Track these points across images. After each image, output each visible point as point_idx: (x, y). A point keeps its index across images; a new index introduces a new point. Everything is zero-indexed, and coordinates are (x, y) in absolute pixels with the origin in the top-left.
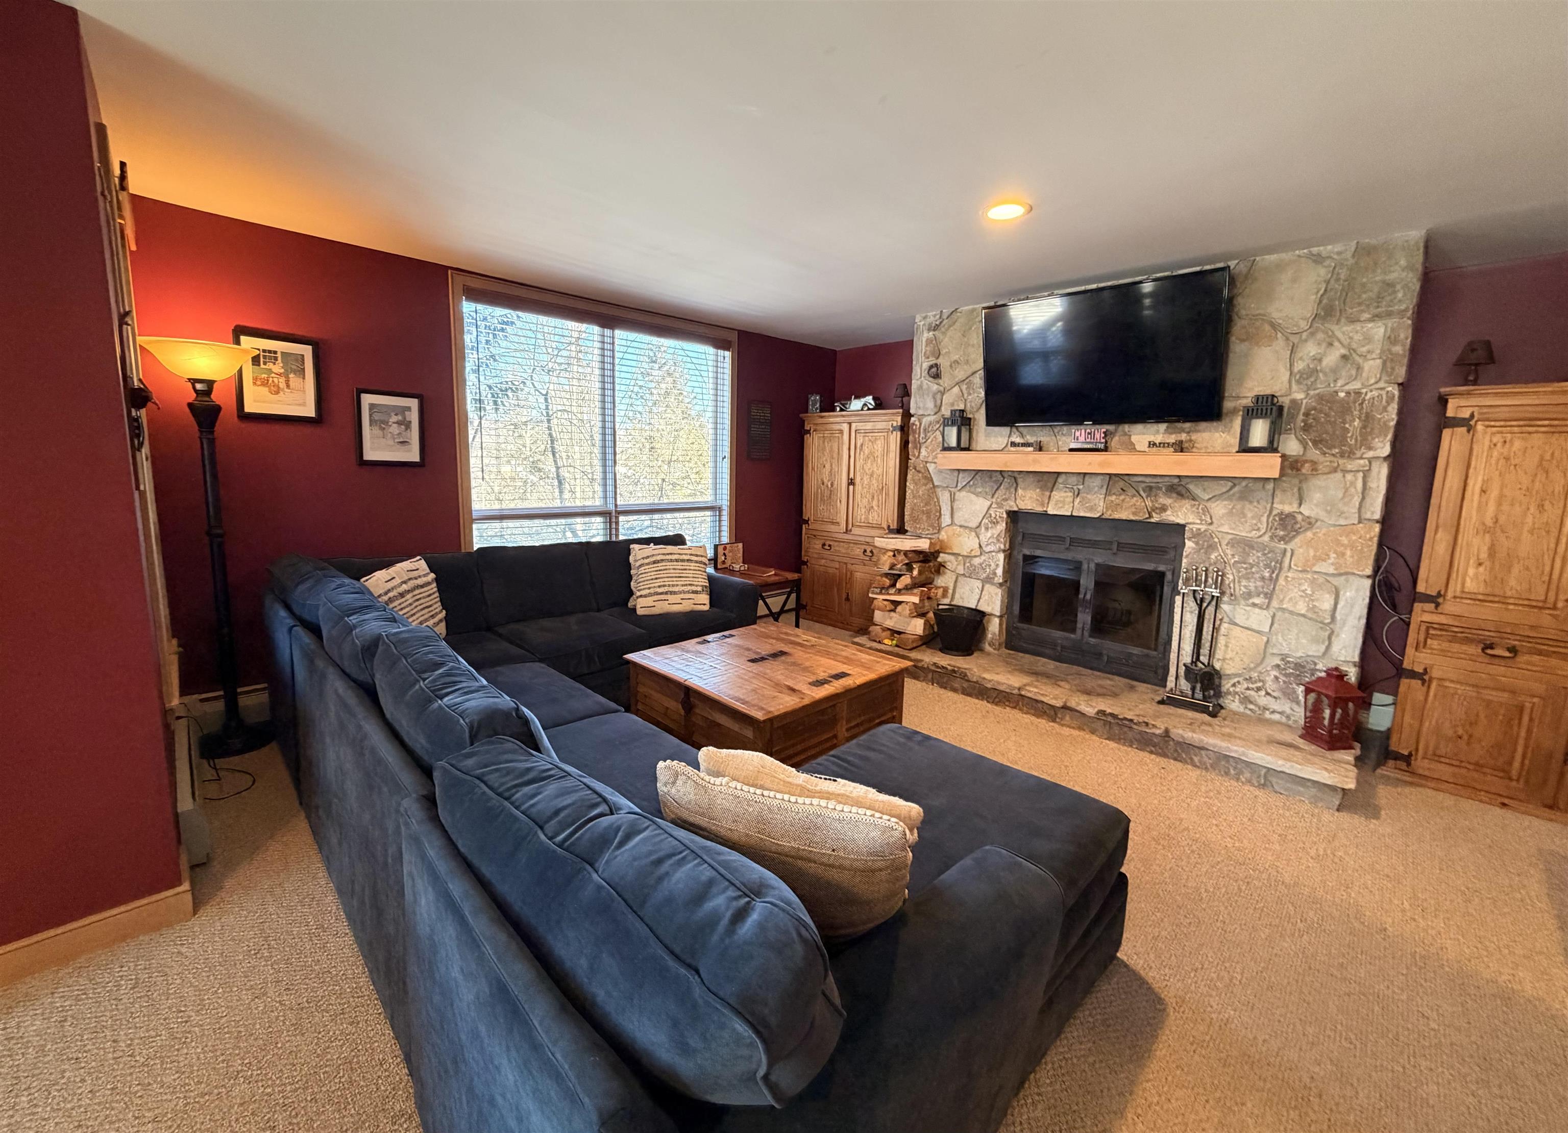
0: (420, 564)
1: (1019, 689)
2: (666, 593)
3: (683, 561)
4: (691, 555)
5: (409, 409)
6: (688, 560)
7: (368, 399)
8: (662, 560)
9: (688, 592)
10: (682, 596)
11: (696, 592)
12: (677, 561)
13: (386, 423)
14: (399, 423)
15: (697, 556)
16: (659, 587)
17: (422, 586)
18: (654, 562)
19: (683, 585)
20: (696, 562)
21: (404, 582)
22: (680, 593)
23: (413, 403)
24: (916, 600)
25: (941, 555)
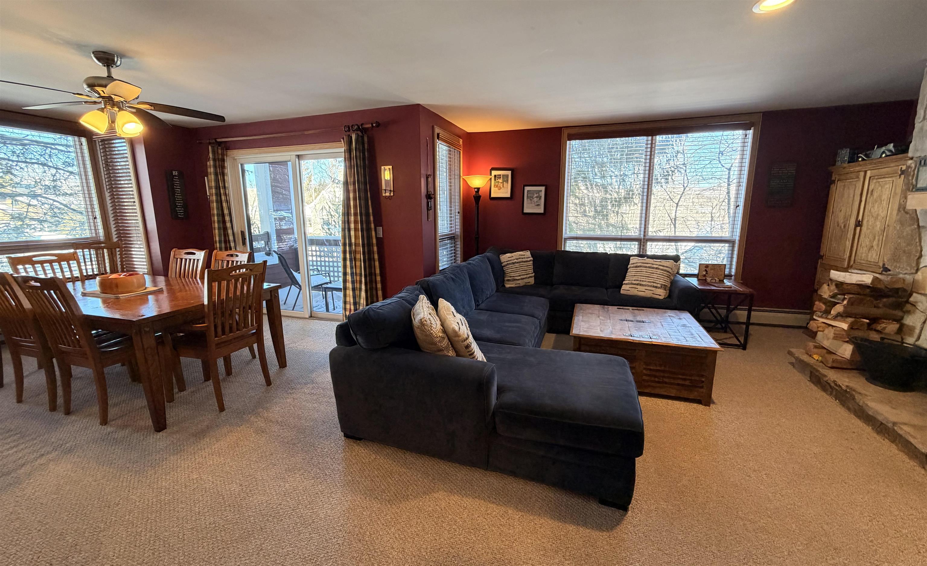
0: (528, 254)
1: (894, 424)
2: (637, 284)
3: (653, 268)
4: (660, 265)
5: (541, 191)
6: (656, 268)
7: (527, 189)
8: (641, 266)
9: (651, 286)
10: (647, 288)
11: (656, 287)
12: (649, 267)
13: (533, 198)
14: (537, 197)
15: (663, 266)
16: (635, 280)
17: (524, 262)
18: (636, 267)
19: (649, 282)
20: (662, 270)
21: (517, 259)
22: (645, 285)
23: (543, 189)
24: (845, 326)
25: (914, 294)
